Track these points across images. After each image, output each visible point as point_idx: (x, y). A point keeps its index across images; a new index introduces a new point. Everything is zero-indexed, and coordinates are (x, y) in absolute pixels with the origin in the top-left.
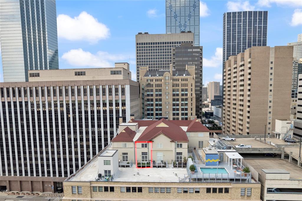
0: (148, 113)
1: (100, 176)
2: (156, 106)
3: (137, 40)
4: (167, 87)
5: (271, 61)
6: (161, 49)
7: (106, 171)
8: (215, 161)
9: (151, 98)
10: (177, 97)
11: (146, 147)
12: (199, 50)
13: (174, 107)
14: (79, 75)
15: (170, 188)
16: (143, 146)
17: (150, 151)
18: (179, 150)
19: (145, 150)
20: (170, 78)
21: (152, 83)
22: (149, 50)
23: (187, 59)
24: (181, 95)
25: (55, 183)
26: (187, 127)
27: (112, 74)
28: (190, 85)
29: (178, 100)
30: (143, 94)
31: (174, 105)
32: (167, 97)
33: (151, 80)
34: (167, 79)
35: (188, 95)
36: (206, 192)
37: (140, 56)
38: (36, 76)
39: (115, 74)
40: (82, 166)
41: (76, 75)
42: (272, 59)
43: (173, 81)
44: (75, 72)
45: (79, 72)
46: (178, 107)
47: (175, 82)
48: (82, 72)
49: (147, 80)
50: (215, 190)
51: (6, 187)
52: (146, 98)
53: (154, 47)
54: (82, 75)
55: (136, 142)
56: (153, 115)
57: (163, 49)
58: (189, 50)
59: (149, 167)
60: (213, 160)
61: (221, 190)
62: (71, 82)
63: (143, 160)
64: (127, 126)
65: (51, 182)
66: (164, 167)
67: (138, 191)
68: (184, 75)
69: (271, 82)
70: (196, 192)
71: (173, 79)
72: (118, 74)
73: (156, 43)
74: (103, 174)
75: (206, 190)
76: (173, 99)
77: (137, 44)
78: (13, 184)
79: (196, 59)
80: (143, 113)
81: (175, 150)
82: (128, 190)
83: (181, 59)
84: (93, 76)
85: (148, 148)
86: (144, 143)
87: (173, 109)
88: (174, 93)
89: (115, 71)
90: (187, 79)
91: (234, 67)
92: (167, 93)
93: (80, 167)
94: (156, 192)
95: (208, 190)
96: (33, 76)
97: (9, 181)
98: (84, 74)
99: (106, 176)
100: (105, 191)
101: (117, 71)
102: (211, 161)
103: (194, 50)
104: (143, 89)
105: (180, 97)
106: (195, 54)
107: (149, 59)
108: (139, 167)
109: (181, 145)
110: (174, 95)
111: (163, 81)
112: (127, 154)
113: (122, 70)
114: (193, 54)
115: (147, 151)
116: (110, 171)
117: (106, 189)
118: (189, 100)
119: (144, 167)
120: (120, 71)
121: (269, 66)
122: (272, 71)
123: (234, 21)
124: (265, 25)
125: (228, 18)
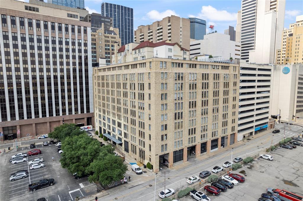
4: (100, 42)
5: (180, 26)
10: (109, 51)
12: (110, 20)
14: (30, 10)
15: (208, 66)
20: (103, 35)
24: (111, 50)
29: (109, 53)
31: (106, 58)
32: (101, 50)
34: (100, 35)
36: (221, 69)
39: (71, 17)
41: (27, 9)
43: (105, 37)
44: (25, 6)
45: (30, 7)
47: (107, 39)
48: (34, 8)
58: (102, 19)
67: (195, 67)
68: (113, 34)
72: (74, 17)
75: (221, 67)
76: (105, 52)
79: (108, 27)
88: (106, 47)
89: (71, 15)
90: (115, 37)
91: (148, 32)
92: (101, 47)
94: (202, 68)
100: (178, 67)
101: (74, 15)
103: (106, 20)
106: (107, 23)
110: (106, 49)
111: (96, 36)
113: (78, 14)
121: (180, 29)
122: (181, 33)
123: (111, 11)
124: (132, 18)
125: (106, 7)
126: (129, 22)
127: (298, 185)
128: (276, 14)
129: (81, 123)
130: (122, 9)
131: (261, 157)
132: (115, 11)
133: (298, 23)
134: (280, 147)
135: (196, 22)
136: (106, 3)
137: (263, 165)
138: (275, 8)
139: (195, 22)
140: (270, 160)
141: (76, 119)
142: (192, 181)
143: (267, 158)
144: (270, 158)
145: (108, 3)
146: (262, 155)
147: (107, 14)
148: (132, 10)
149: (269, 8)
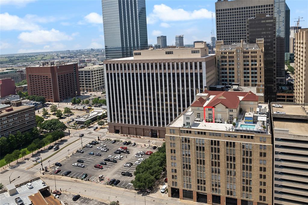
0: (222, 80)
1: (184, 125)
2: (229, 74)
3: (216, 7)
4: (239, 58)
6: (240, 15)
7: (187, 123)
8: (251, 121)
9: (225, 67)
10: (247, 67)
11: (211, 110)
12: (272, 21)
13: (245, 75)
14: (168, 54)
15: (221, 134)
16: (209, 110)
17: (213, 113)
18: (231, 113)
19: (210, 112)
20: (241, 52)
21: (225, 55)
22: (228, 15)
23: (261, 29)
24: (251, 65)
25: (152, 130)
26: (243, 97)
27: (192, 53)
28: (258, 57)
29: (248, 69)
30: (218, 64)
31: (245, 73)
32: (239, 66)
33: (225, 52)
34: (238, 52)
35: (258, 65)
36: (240, 137)
37: (220, 21)
38: (138, 55)
39: (194, 53)
40: (179, 114)
41: (166, 54)
43: (244, 53)
45: (168, 52)
46: (248, 75)
47: (246, 55)
48: (170, 52)
49: (222, 53)
50: (245, 137)
51: (119, 130)
52: (221, 67)
53: (233, 12)
54: (170, 54)
55: (205, 107)
56: (227, 81)
57: (242, 14)
58: (262, 21)
59: (212, 122)
60: (249, 121)
61: (249, 137)
62: (163, 60)
63: (209, 118)
64: (200, 97)
65: (149, 129)
66: (221, 123)
67: (204, 134)
68: (254, 48)
70: (235, 137)
71: (244, 52)
72: (197, 53)
73: (235, 9)
74: (186, 124)
75: (240, 136)
76: (244, 68)
77: (217, 11)
78: (123, 129)
79: (270, 29)
80: (219, 79)
81: (229, 114)
82: (199, 133)
83: (255, 30)
85: (212, 111)
86: (210, 108)
87: (244, 76)
88: (245, 63)
89: (194, 51)
90: (256, 51)
92: (239, 64)
93: (174, 120)
94: (213, 135)
95: (242, 136)
96: (137, 55)
97: (121, 127)
98: (172, 53)
99: (187, 125)
100: (187, 133)
101: (197, 51)
102: (248, 121)
103: (267, 21)
104: (218, 60)
105: (250, 67)
106: (268, 25)
107: (229, 23)
108: (207, 122)
109: (232, 110)
110: (245, 65)
111: (235, 53)
112: (200, 114)
113: (200, 50)
114: (267, 25)
115: (212, 113)
116: (189, 123)
117: (187, 132)
118: (258, 69)
119: (209, 122)
120: (199, 51)
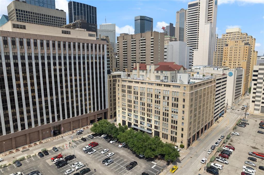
14: (65, 33)
25: (54, 127)
27: (89, 36)
35: (110, 55)
38: (21, 28)
39: (91, 36)
41: (63, 33)
42: (159, 38)
44: (62, 30)
45: (65, 31)
48: (67, 31)
54: (67, 33)
69: (159, 49)
84: (76, 36)
89: (91, 34)
91: (132, 40)
96: (18, 28)
98: (70, 34)
114: (92, 29)
118: (110, 58)
121: (159, 41)
122: (159, 44)
123: (78, 9)
124: (95, 16)
125: (73, 5)
126: (93, 19)
127: (258, 148)
128: (212, 24)
129: (100, 117)
130: (87, 8)
131: (233, 134)
132: (81, 10)
133: (228, 34)
134: (238, 126)
135: (146, 20)
136: (74, 2)
137: (237, 139)
138: (211, 20)
139: (144, 20)
140: (238, 135)
141: (97, 115)
142: (210, 152)
143: (237, 134)
144: (238, 134)
145: (75, 2)
146: (233, 133)
147: (75, 12)
148: (95, 8)
149: (207, 19)
